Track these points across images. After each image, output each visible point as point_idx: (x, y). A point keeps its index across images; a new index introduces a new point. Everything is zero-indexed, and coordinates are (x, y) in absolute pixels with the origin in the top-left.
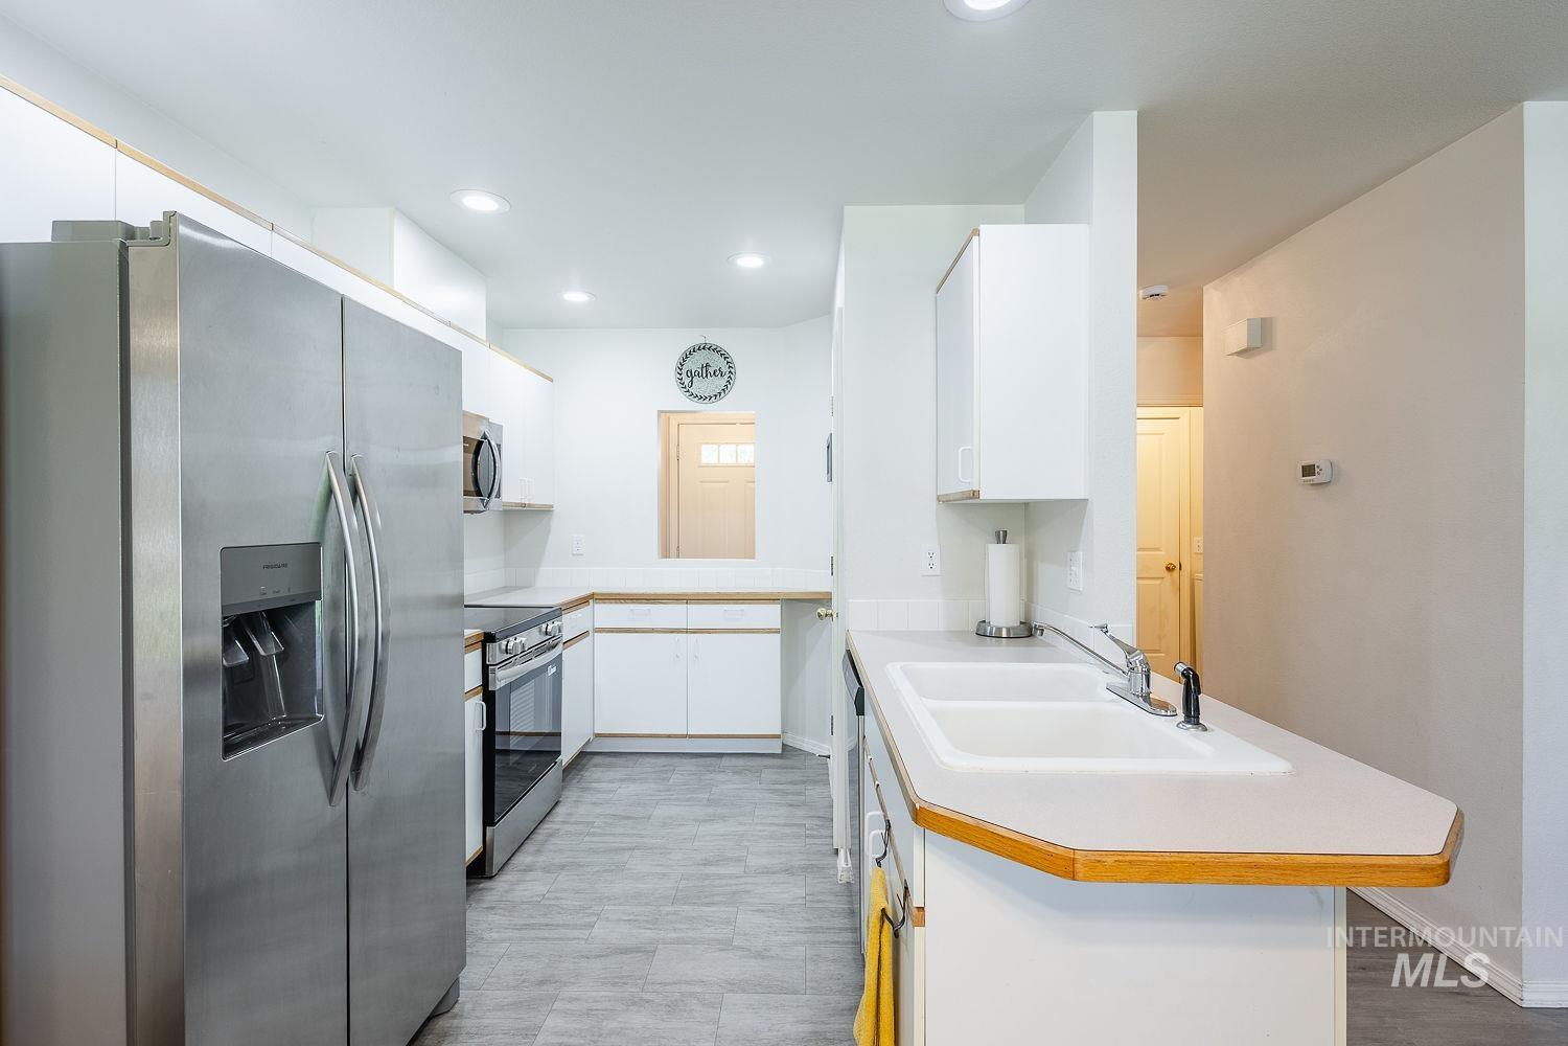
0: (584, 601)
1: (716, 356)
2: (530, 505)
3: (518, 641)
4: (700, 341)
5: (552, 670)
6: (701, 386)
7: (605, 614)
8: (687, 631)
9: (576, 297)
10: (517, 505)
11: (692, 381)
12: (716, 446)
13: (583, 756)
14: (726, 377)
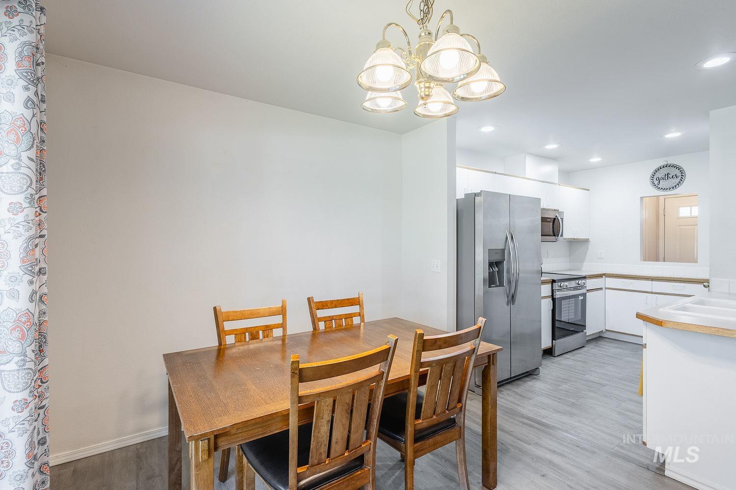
0: (600, 276)
1: (673, 169)
2: (579, 239)
3: (565, 284)
4: (665, 163)
5: (581, 298)
6: (663, 184)
7: (610, 282)
8: (652, 293)
9: (595, 160)
10: (573, 239)
11: (659, 182)
12: (690, 208)
13: (599, 338)
14: (679, 178)
